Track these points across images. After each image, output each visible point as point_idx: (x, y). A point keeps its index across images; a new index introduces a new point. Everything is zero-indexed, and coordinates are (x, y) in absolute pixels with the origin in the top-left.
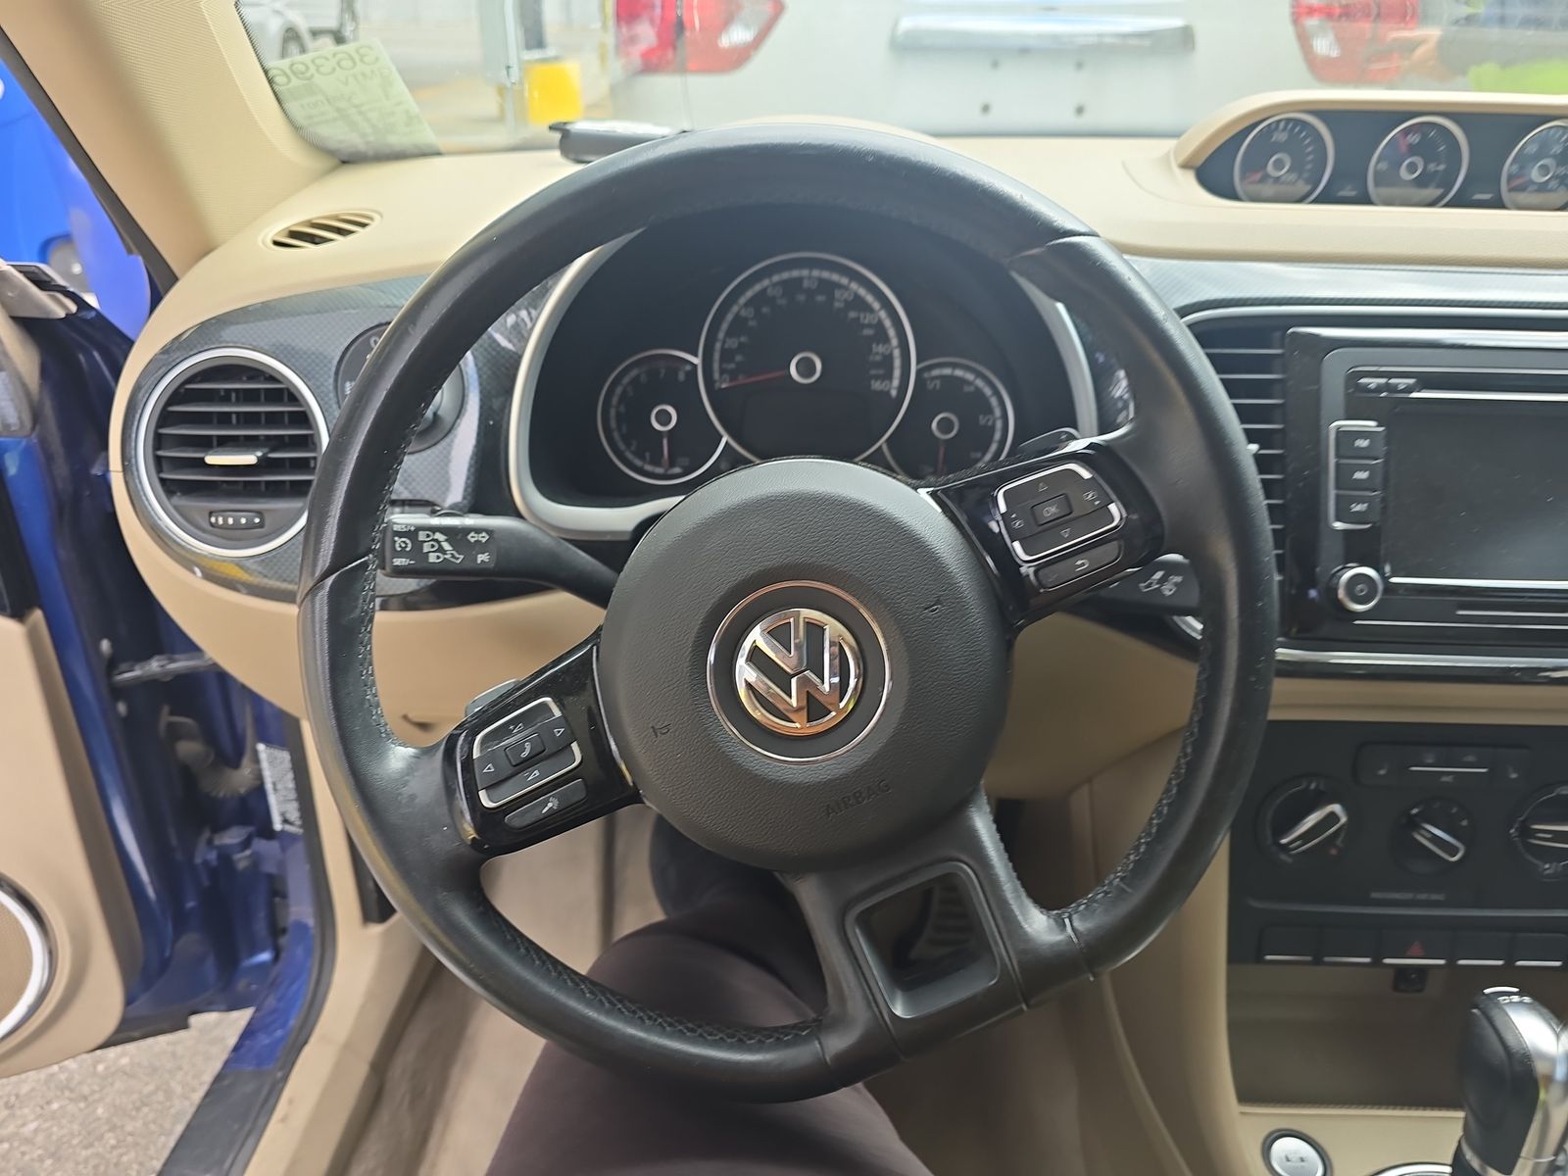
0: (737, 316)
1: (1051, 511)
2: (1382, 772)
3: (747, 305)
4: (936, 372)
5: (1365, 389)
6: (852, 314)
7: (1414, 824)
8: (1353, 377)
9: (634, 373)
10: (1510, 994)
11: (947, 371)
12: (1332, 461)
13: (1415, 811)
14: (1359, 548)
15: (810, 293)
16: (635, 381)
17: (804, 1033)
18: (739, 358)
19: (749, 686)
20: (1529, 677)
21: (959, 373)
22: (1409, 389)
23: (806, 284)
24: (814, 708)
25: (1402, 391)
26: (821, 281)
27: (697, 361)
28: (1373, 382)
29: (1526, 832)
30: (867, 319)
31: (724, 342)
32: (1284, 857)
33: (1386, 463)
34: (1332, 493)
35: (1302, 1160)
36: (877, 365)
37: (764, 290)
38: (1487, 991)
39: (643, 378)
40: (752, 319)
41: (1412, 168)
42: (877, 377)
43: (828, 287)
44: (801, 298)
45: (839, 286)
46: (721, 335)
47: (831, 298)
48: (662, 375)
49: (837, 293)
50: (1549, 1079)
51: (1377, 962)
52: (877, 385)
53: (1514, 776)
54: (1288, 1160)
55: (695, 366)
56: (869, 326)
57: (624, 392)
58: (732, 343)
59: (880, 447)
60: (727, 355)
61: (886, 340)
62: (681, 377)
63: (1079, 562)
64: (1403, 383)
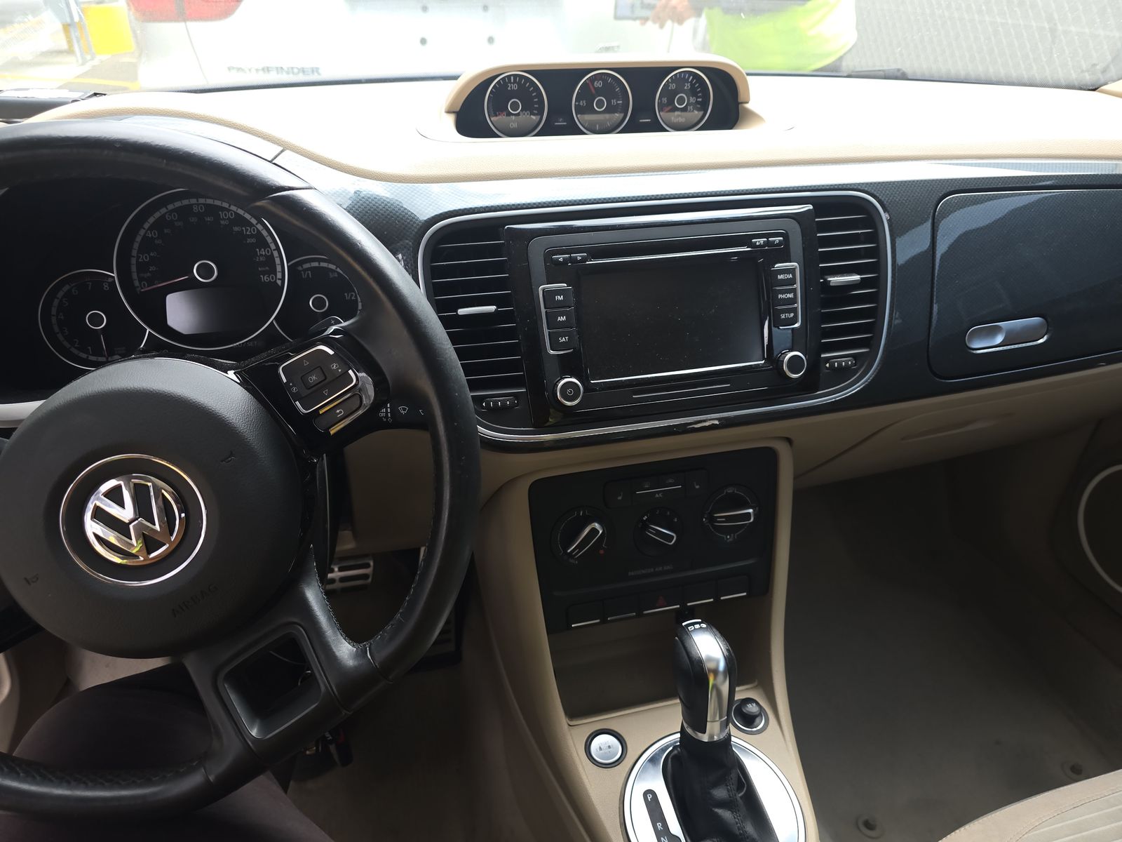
0: (144, 237)
1: (313, 378)
2: (620, 498)
3: (150, 229)
4: (306, 266)
5: (557, 263)
6: (236, 229)
7: (645, 526)
8: (548, 256)
9: (66, 288)
10: (693, 624)
11: (315, 264)
12: (543, 310)
13: (645, 518)
14: (569, 365)
15: (200, 216)
16: (68, 295)
17: (194, 764)
18: (152, 268)
19: (97, 536)
20: (683, 430)
21: (324, 265)
22: (584, 260)
23: (195, 209)
24: (150, 543)
25: (580, 261)
26: (207, 205)
27: (114, 275)
28: (561, 258)
29: (712, 520)
30: (248, 231)
31: (138, 257)
32: (572, 561)
33: (577, 310)
34: (546, 332)
35: (609, 747)
36: (262, 264)
37: (163, 216)
38: (684, 624)
39: (75, 291)
40: (157, 238)
41: (600, 104)
42: (264, 273)
43: (212, 210)
44: (193, 220)
45: (223, 209)
46: (134, 253)
47: (218, 218)
48: (90, 288)
49: (222, 215)
50: (715, 672)
51: (640, 615)
52: (265, 278)
53: (697, 487)
54: (600, 748)
55: (113, 277)
56: (252, 236)
57: (61, 303)
58: (145, 258)
59: (272, 322)
60: (142, 267)
61: (266, 245)
62: (106, 287)
63: (338, 411)
64: (579, 256)
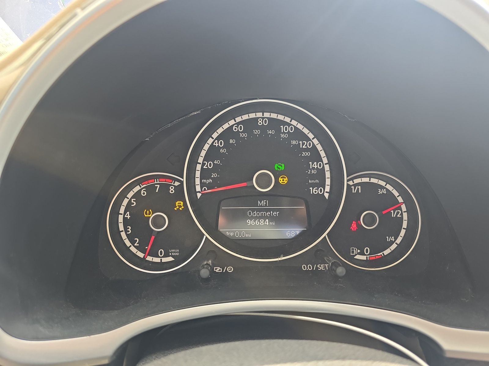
0: (212, 146)
3: (218, 138)
4: (357, 181)
6: (294, 142)
9: (137, 189)
11: (366, 180)
15: (263, 128)
16: (137, 195)
18: (214, 175)
21: (374, 180)
23: (260, 122)
26: (271, 120)
27: (184, 180)
30: (304, 145)
31: (203, 164)
36: (312, 177)
37: (231, 128)
39: (144, 193)
40: (223, 148)
42: (313, 185)
44: (257, 132)
45: (285, 123)
46: (201, 160)
47: (279, 131)
48: (157, 190)
49: (282, 128)
52: (314, 191)
55: (181, 183)
56: (307, 150)
57: (130, 203)
58: (209, 165)
60: (205, 173)
61: (319, 159)
